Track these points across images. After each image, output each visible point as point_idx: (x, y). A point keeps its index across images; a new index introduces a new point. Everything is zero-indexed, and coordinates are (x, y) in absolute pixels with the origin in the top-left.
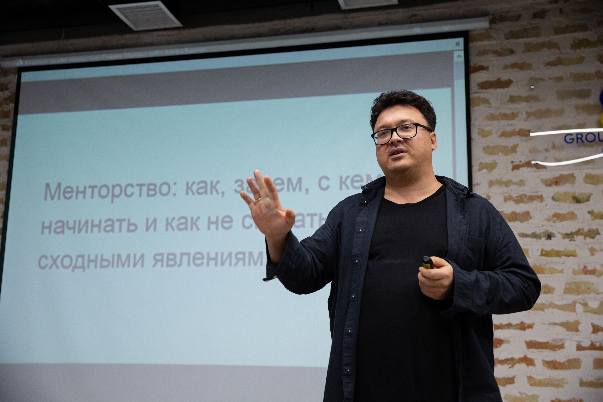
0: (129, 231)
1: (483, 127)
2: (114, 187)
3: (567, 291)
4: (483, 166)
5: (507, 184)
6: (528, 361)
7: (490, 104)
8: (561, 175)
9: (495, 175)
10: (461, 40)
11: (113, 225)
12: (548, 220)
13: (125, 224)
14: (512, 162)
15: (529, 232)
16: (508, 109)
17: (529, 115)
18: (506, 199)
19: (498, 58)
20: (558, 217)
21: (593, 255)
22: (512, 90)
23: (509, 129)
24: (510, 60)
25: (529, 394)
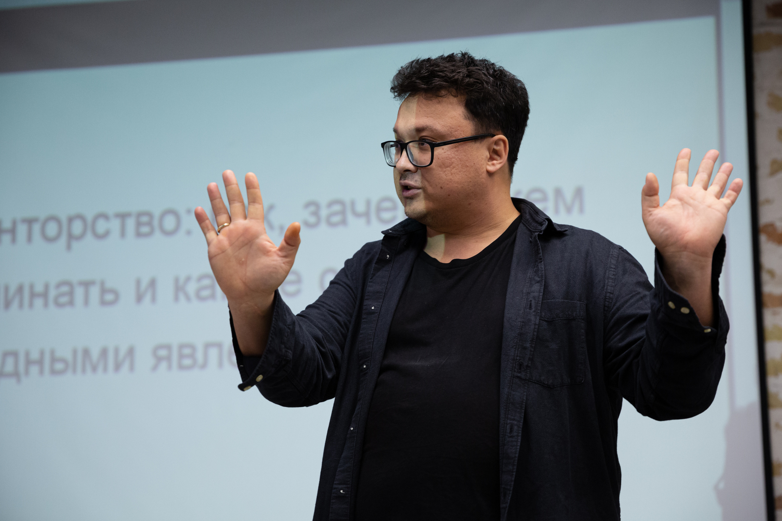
0: (103, 303)
2: (71, 220)
11: (71, 293)
13: (95, 291)
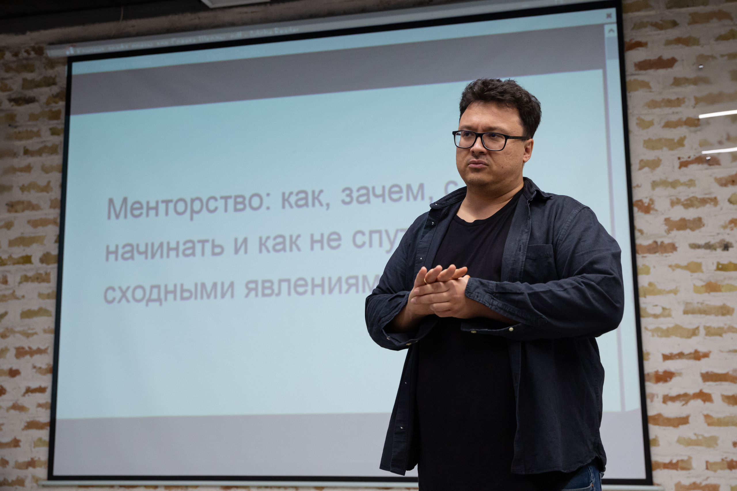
0: (214, 254)
1: (642, 117)
2: (193, 201)
4: (644, 164)
5: (674, 184)
6: (705, 397)
7: (650, 87)
9: (658, 174)
10: (613, 11)
11: (193, 248)
12: (725, 227)
13: (208, 247)
14: (679, 158)
15: (702, 242)
16: (673, 93)
17: (698, 100)
18: (673, 204)
19: (659, 32)
20: (735, 223)
22: (677, 71)
23: (674, 118)
24: (673, 33)
25: (707, 435)
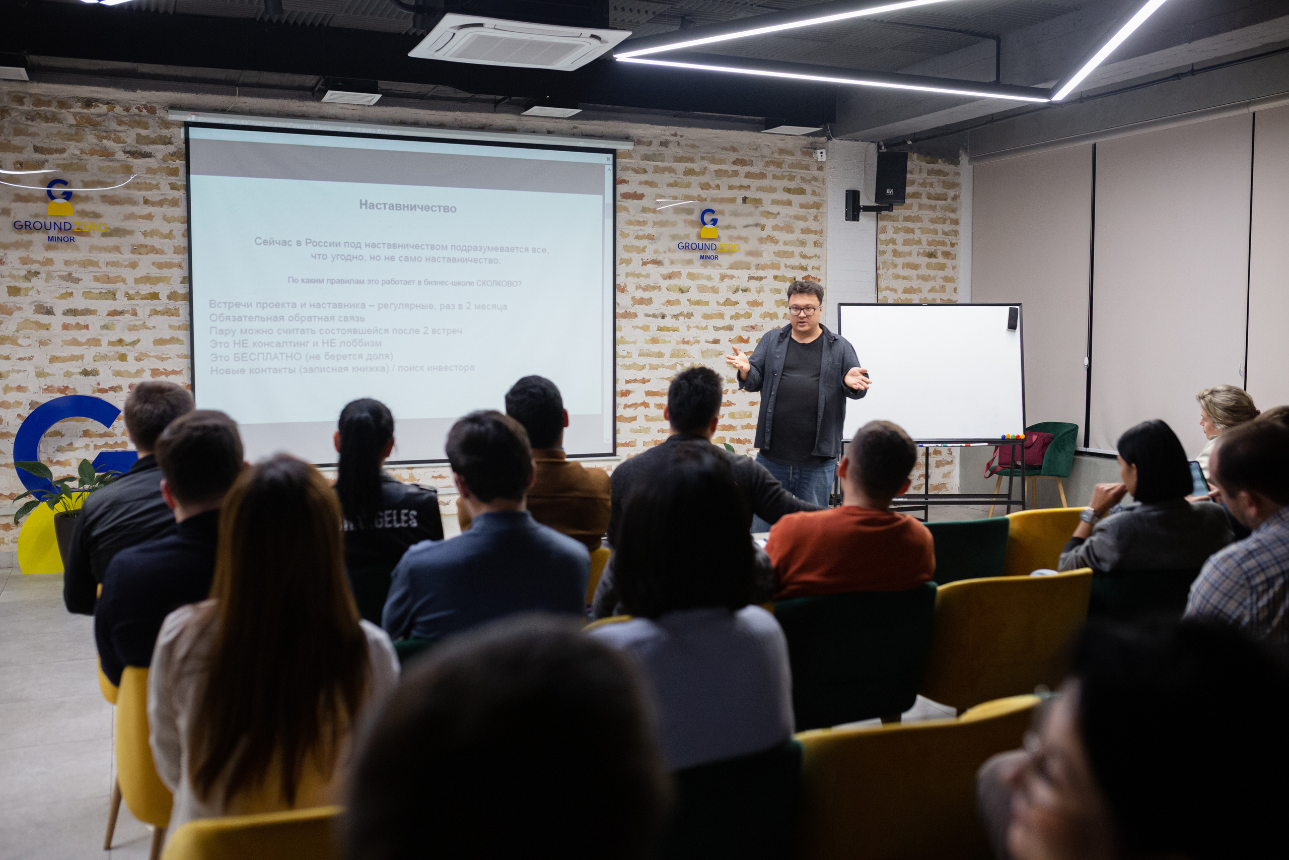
1: (623, 230)
3: (672, 356)
4: (624, 261)
5: (638, 276)
6: (645, 405)
7: (629, 211)
8: (673, 272)
9: (630, 268)
10: (611, 156)
12: (663, 305)
14: (642, 259)
15: (651, 313)
16: (641, 217)
17: (655, 223)
18: (637, 288)
19: (636, 175)
20: (669, 303)
21: (689, 330)
22: (644, 202)
23: (641, 233)
24: (644, 177)
25: (645, 427)
